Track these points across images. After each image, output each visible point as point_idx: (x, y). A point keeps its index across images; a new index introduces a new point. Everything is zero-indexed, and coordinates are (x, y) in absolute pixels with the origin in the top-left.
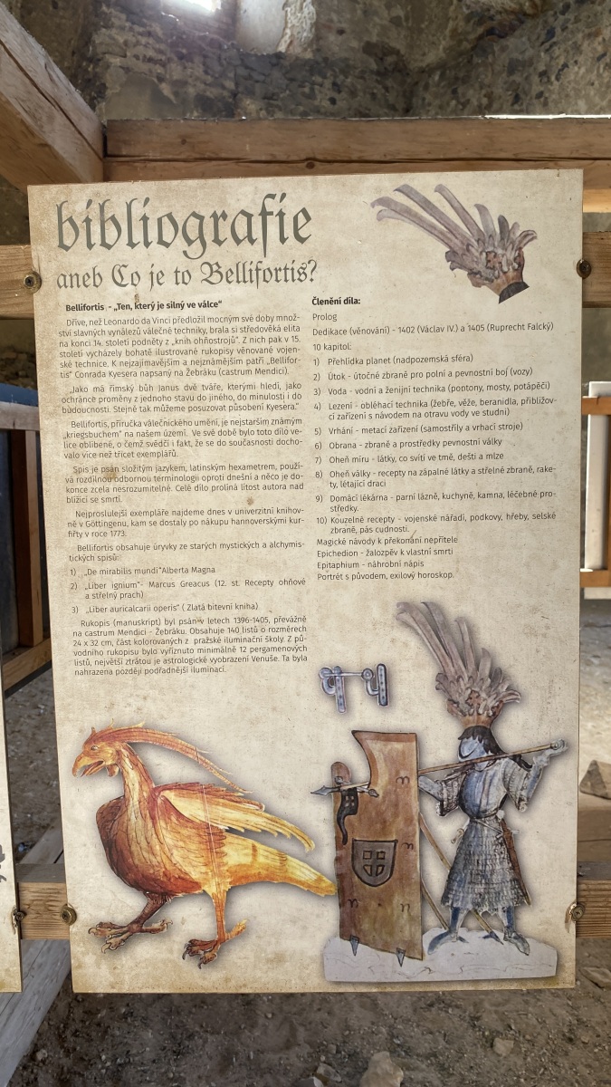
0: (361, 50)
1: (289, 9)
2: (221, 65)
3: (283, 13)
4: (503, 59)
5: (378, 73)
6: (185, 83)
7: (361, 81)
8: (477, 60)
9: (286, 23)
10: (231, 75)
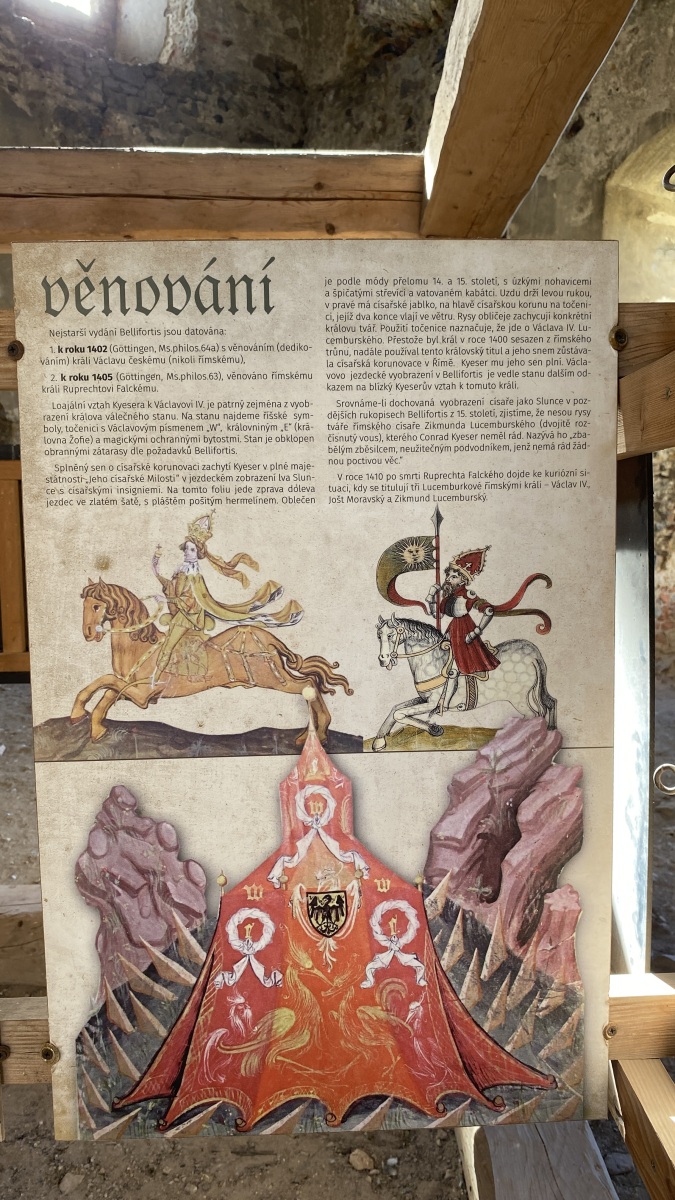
0: (252, 64)
1: (170, 16)
2: (87, 75)
3: (165, 19)
5: (271, 90)
6: (43, 94)
7: (251, 98)
8: (370, 79)
9: (168, 31)
10: (99, 86)
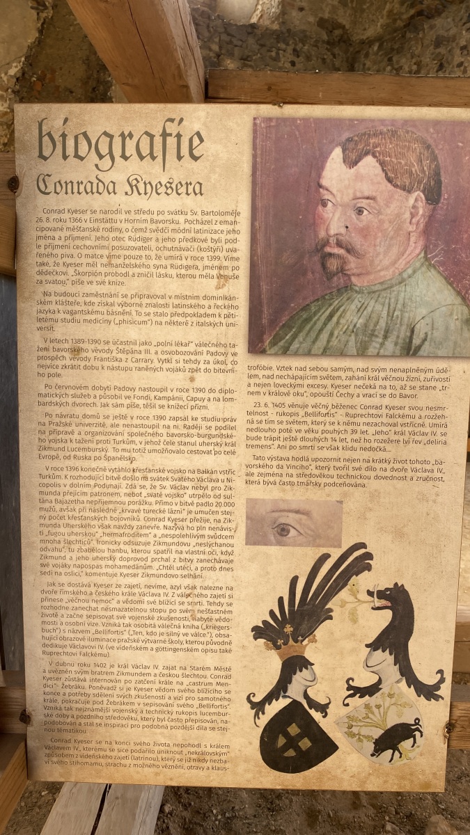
4: (431, 36)
